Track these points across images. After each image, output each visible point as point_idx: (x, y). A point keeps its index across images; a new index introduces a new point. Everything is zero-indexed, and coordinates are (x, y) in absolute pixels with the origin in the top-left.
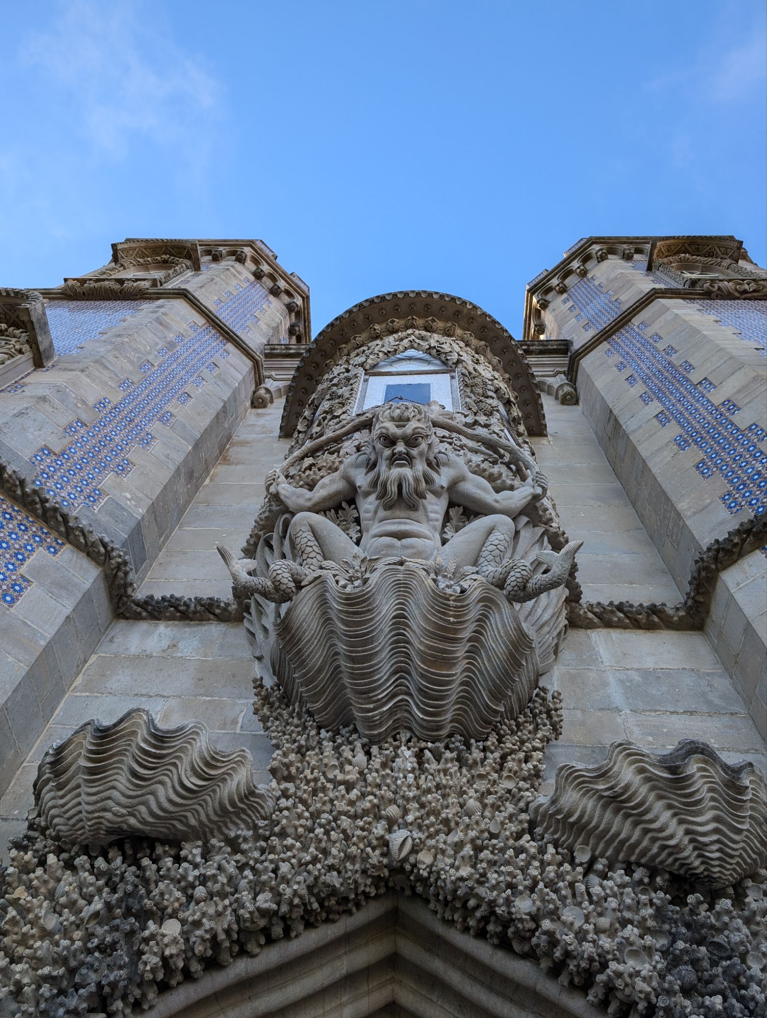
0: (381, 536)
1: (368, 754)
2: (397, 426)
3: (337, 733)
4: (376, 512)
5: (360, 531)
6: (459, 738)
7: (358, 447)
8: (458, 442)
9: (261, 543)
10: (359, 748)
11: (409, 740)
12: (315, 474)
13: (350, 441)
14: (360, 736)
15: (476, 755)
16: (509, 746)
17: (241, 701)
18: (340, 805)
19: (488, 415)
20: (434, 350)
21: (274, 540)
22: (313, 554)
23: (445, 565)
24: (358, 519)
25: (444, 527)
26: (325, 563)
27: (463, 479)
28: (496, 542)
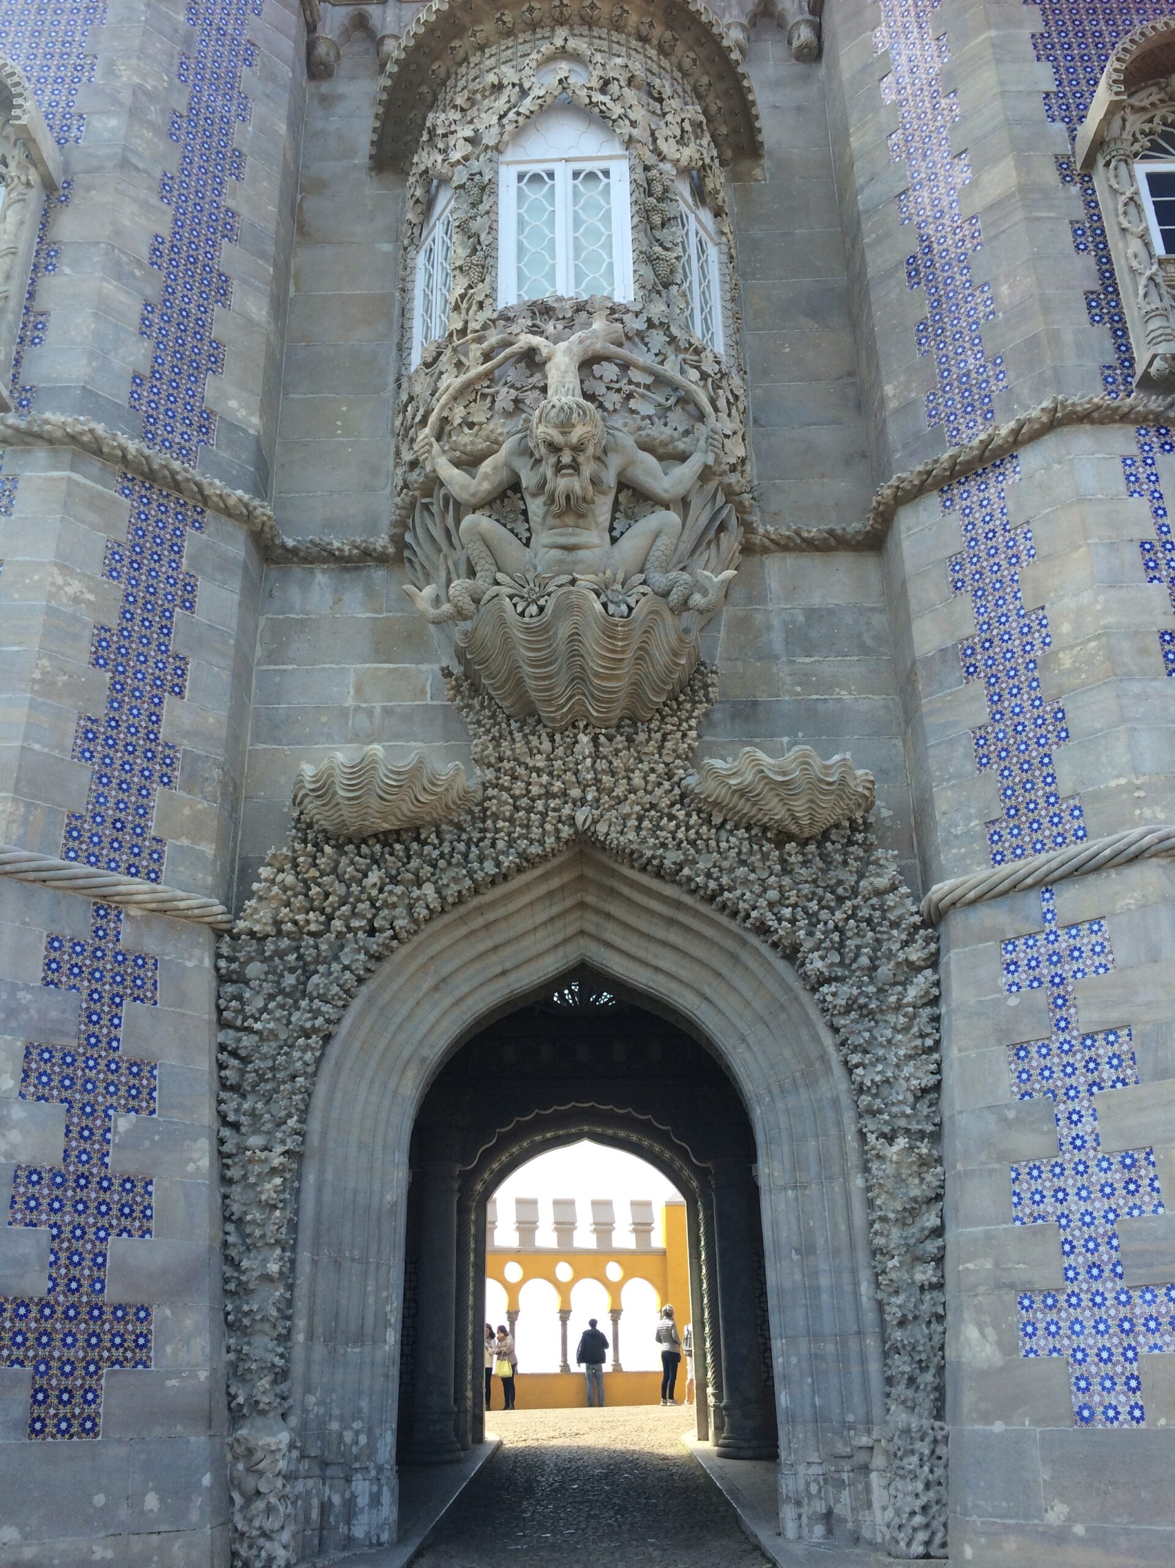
0: (552, 548)
1: (553, 741)
2: (563, 433)
3: (524, 723)
4: (544, 518)
5: (529, 530)
6: (627, 721)
7: (516, 401)
8: (627, 388)
9: (418, 505)
10: (544, 736)
11: (586, 727)
12: (472, 443)
13: (506, 389)
14: (545, 726)
15: (642, 737)
16: (670, 727)
17: (424, 667)
18: (535, 790)
19: (666, 286)
20: (597, 110)
21: (434, 509)
22: (487, 566)
23: (615, 575)
24: (525, 513)
25: (613, 519)
26: (500, 576)
27: (631, 463)
28: (662, 548)
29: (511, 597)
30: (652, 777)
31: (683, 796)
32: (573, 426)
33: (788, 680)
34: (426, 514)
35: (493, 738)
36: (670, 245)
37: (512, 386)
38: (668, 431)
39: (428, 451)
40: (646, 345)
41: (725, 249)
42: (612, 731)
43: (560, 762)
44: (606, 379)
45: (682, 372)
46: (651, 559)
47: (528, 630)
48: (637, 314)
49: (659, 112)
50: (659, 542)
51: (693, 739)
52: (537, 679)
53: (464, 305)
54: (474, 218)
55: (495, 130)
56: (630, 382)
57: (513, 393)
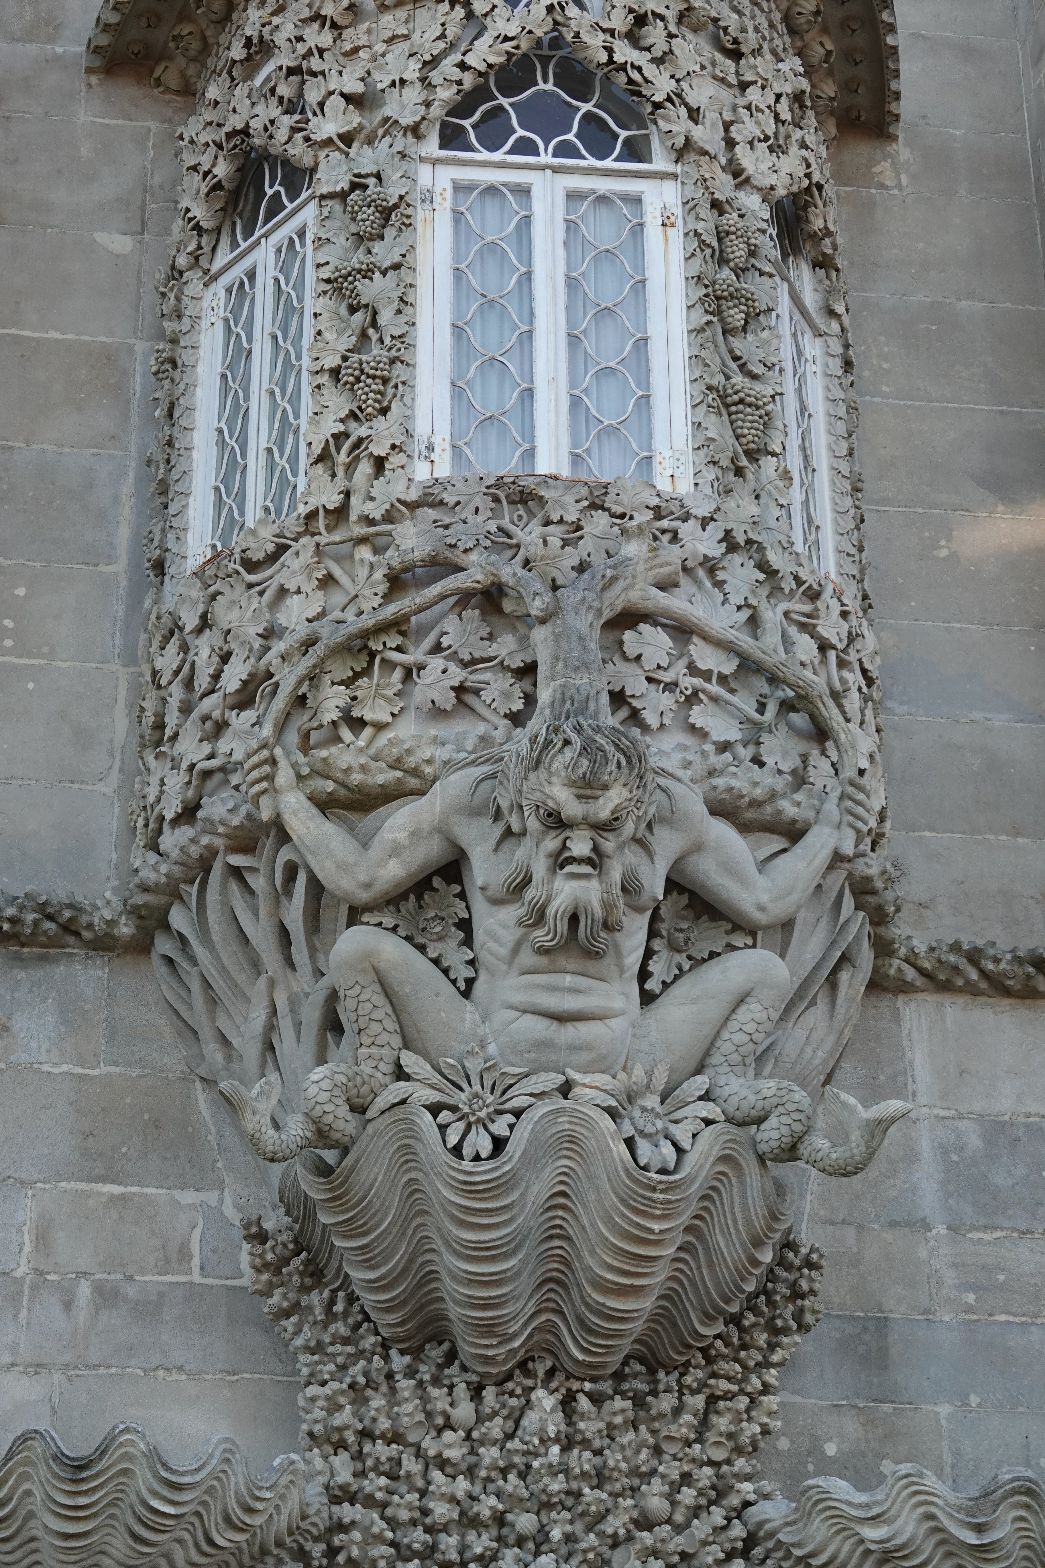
0: (525, 1012)
2: (580, 797)
3: (417, 1353)
4: (516, 950)
5: (472, 963)
6: (638, 1367)
7: (460, 690)
8: (689, 683)
9: (218, 867)
10: (461, 1390)
11: (551, 1373)
12: (364, 768)
13: (437, 662)
14: (464, 1368)
15: (666, 1403)
16: (724, 1385)
17: (187, 1197)
18: (441, 1511)
19: (753, 455)
20: (622, 78)
21: (258, 882)
22: (384, 1038)
23: (649, 1074)
24: (466, 926)
25: (649, 954)
26: (409, 1060)
27: (697, 848)
28: (751, 1027)
29: (435, 1109)
30: (687, 1496)
31: (751, 1541)
32: (606, 787)
33: (950, 1277)
34: (234, 886)
35: (352, 1386)
36: (759, 370)
37: (454, 657)
38: (767, 780)
39: (270, 778)
40: (719, 584)
41: (837, 348)
42: (606, 1387)
43: (495, 1452)
44: (649, 664)
45: (787, 643)
46: (725, 1046)
47: (469, 1189)
48: (705, 522)
49: (732, 79)
50: (743, 1014)
51: (770, 1414)
52: (471, 1283)
53: (342, 458)
54: (367, 273)
55: (413, 94)
56: (693, 669)
57: (457, 675)
